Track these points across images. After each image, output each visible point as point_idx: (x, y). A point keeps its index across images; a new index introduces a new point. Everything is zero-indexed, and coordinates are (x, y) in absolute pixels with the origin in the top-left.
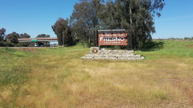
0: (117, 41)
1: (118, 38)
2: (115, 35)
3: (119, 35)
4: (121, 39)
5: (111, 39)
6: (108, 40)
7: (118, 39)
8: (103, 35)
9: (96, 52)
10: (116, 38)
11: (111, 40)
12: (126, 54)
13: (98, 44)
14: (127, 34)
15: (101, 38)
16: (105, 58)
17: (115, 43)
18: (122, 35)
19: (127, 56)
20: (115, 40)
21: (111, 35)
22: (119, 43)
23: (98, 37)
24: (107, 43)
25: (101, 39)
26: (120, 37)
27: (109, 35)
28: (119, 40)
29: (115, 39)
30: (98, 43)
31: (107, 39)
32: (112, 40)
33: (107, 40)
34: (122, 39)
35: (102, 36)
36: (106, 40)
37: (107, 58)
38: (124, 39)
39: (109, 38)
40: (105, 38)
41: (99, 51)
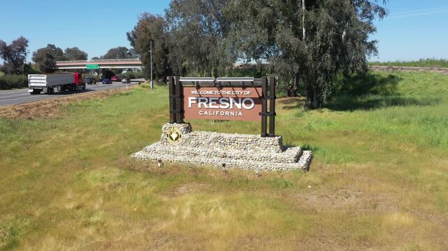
0: (235, 109)
1: (236, 99)
2: (227, 92)
3: (239, 91)
4: (243, 104)
5: (218, 102)
6: (210, 104)
7: (236, 104)
8: (195, 92)
9: (177, 139)
10: (231, 101)
11: (217, 107)
12: (257, 147)
13: (183, 117)
14: (260, 90)
15: (190, 98)
16: (197, 158)
17: (227, 113)
18: (248, 93)
19: (256, 156)
20: (228, 104)
21: (217, 92)
22: (240, 114)
23: (182, 97)
24: (206, 113)
25: (190, 102)
26: (243, 99)
27: (210, 92)
28: (239, 106)
29: (229, 102)
30: (182, 111)
31: (208, 103)
32: (221, 106)
33: (206, 106)
34: (248, 103)
35: (193, 92)
36: (205, 104)
37: (203, 159)
38: (253, 105)
39: (213, 101)
40: (202, 101)
41: (186, 136)
